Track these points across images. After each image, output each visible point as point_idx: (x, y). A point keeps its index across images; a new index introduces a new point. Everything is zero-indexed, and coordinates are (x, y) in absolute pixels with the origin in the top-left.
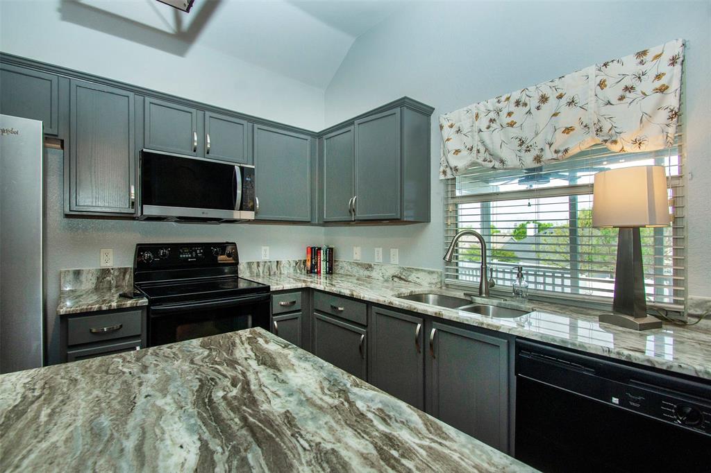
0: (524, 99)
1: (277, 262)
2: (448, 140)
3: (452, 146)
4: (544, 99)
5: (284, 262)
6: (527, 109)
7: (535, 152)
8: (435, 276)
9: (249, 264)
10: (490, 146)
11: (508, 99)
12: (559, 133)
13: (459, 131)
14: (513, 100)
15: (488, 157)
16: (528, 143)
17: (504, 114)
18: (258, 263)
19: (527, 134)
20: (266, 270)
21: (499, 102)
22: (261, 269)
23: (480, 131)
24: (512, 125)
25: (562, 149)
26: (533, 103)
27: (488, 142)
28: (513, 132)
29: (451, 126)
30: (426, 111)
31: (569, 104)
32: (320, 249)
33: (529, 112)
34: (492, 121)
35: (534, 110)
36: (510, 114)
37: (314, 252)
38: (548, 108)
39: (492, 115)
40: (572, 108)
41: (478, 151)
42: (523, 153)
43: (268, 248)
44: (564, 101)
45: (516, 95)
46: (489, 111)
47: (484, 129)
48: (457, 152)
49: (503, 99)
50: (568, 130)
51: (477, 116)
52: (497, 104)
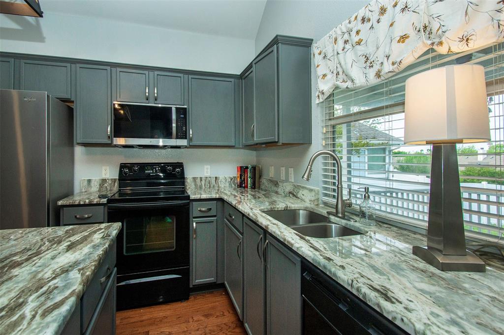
0: (368, 15)
1: (216, 178)
2: (318, 66)
3: (320, 71)
4: (383, 11)
5: (221, 177)
6: (370, 25)
7: (376, 67)
8: (313, 194)
9: (195, 179)
10: (344, 67)
11: (356, 17)
12: (395, 43)
13: (325, 57)
14: (359, 18)
15: (345, 78)
16: (371, 59)
17: (353, 33)
18: (201, 178)
19: (370, 50)
20: (207, 183)
21: (350, 22)
22: (203, 183)
23: (338, 54)
24: (359, 43)
25: (398, 60)
26: (374, 17)
27: (343, 63)
28: (361, 49)
29: (320, 54)
30: (306, 44)
31: (403, 10)
32: (247, 168)
33: (372, 27)
34: (346, 42)
35: (375, 24)
36: (358, 32)
37: (243, 170)
38: (386, 19)
39: (346, 37)
40: (406, 12)
41: (338, 74)
42: (368, 70)
43: (209, 167)
44: (399, 8)
45: (361, 13)
46: (344, 33)
47: (340, 52)
48: (324, 76)
49: (353, 19)
50: (403, 38)
51: (336, 40)
52: (349, 25)
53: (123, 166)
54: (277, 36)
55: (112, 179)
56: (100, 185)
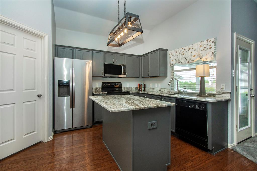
0: (186, 49)
1: (131, 87)
2: (171, 57)
3: (171, 59)
4: (190, 49)
6: (186, 51)
7: (188, 61)
8: (168, 90)
9: (124, 88)
10: (179, 59)
11: (183, 48)
12: (192, 56)
13: (173, 55)
14: (184, 49)
15: (179, 62)
16: (187, 59)
17: (182, 52)
18: (126, 88)
19: (186, 57)
20: (128, 89)
21: (181, 49)
22: (127, 89)
23: (177, 55)
24: (183, 54)
25: (193, 60)
26: (188, 50)
27: (179, 58)
28: (184, 56)
29: (171, 54)
30: (166, 50)
31: (194, 50)
32: (141, 84)
33: (187, 52)
34: (180, 53)
35: (188, 51)
36: (183, 52)
38: (190, 51)
39: (180, 52)
40: (195, 51)
41: (177, 60)
42: (186, 61)
43: (128, 84)
44: (193, 49)
45: (184, 48)
46: (179, 51)
47: (178, 55)
48: (173, 60)
49: (182, 48)
50: (194, 56)
51: (177, 52)
52: (181, 50)
53: (103, 83)
54: (160, 48)
55: (99, 88)
56: (96, 89)
